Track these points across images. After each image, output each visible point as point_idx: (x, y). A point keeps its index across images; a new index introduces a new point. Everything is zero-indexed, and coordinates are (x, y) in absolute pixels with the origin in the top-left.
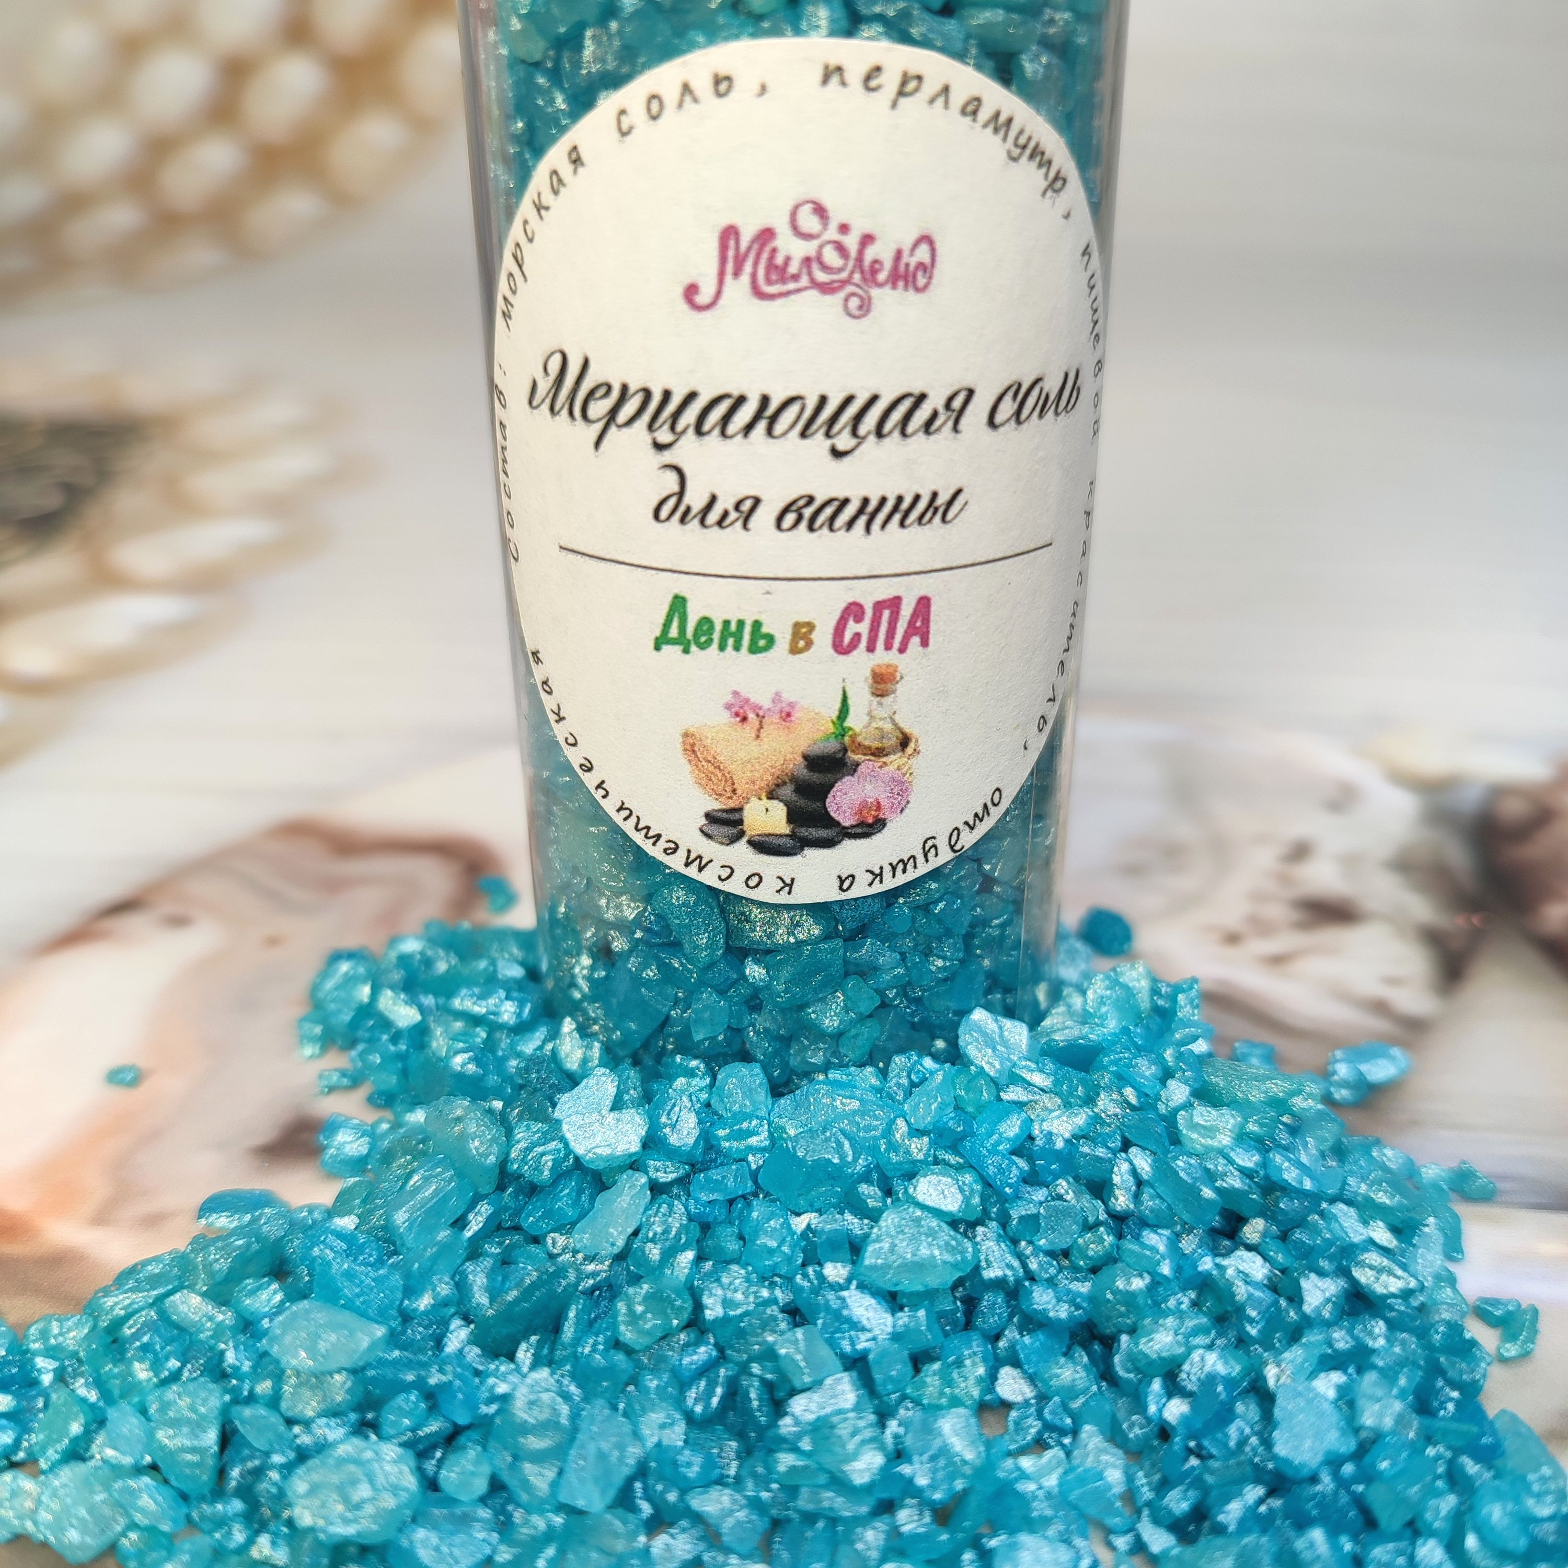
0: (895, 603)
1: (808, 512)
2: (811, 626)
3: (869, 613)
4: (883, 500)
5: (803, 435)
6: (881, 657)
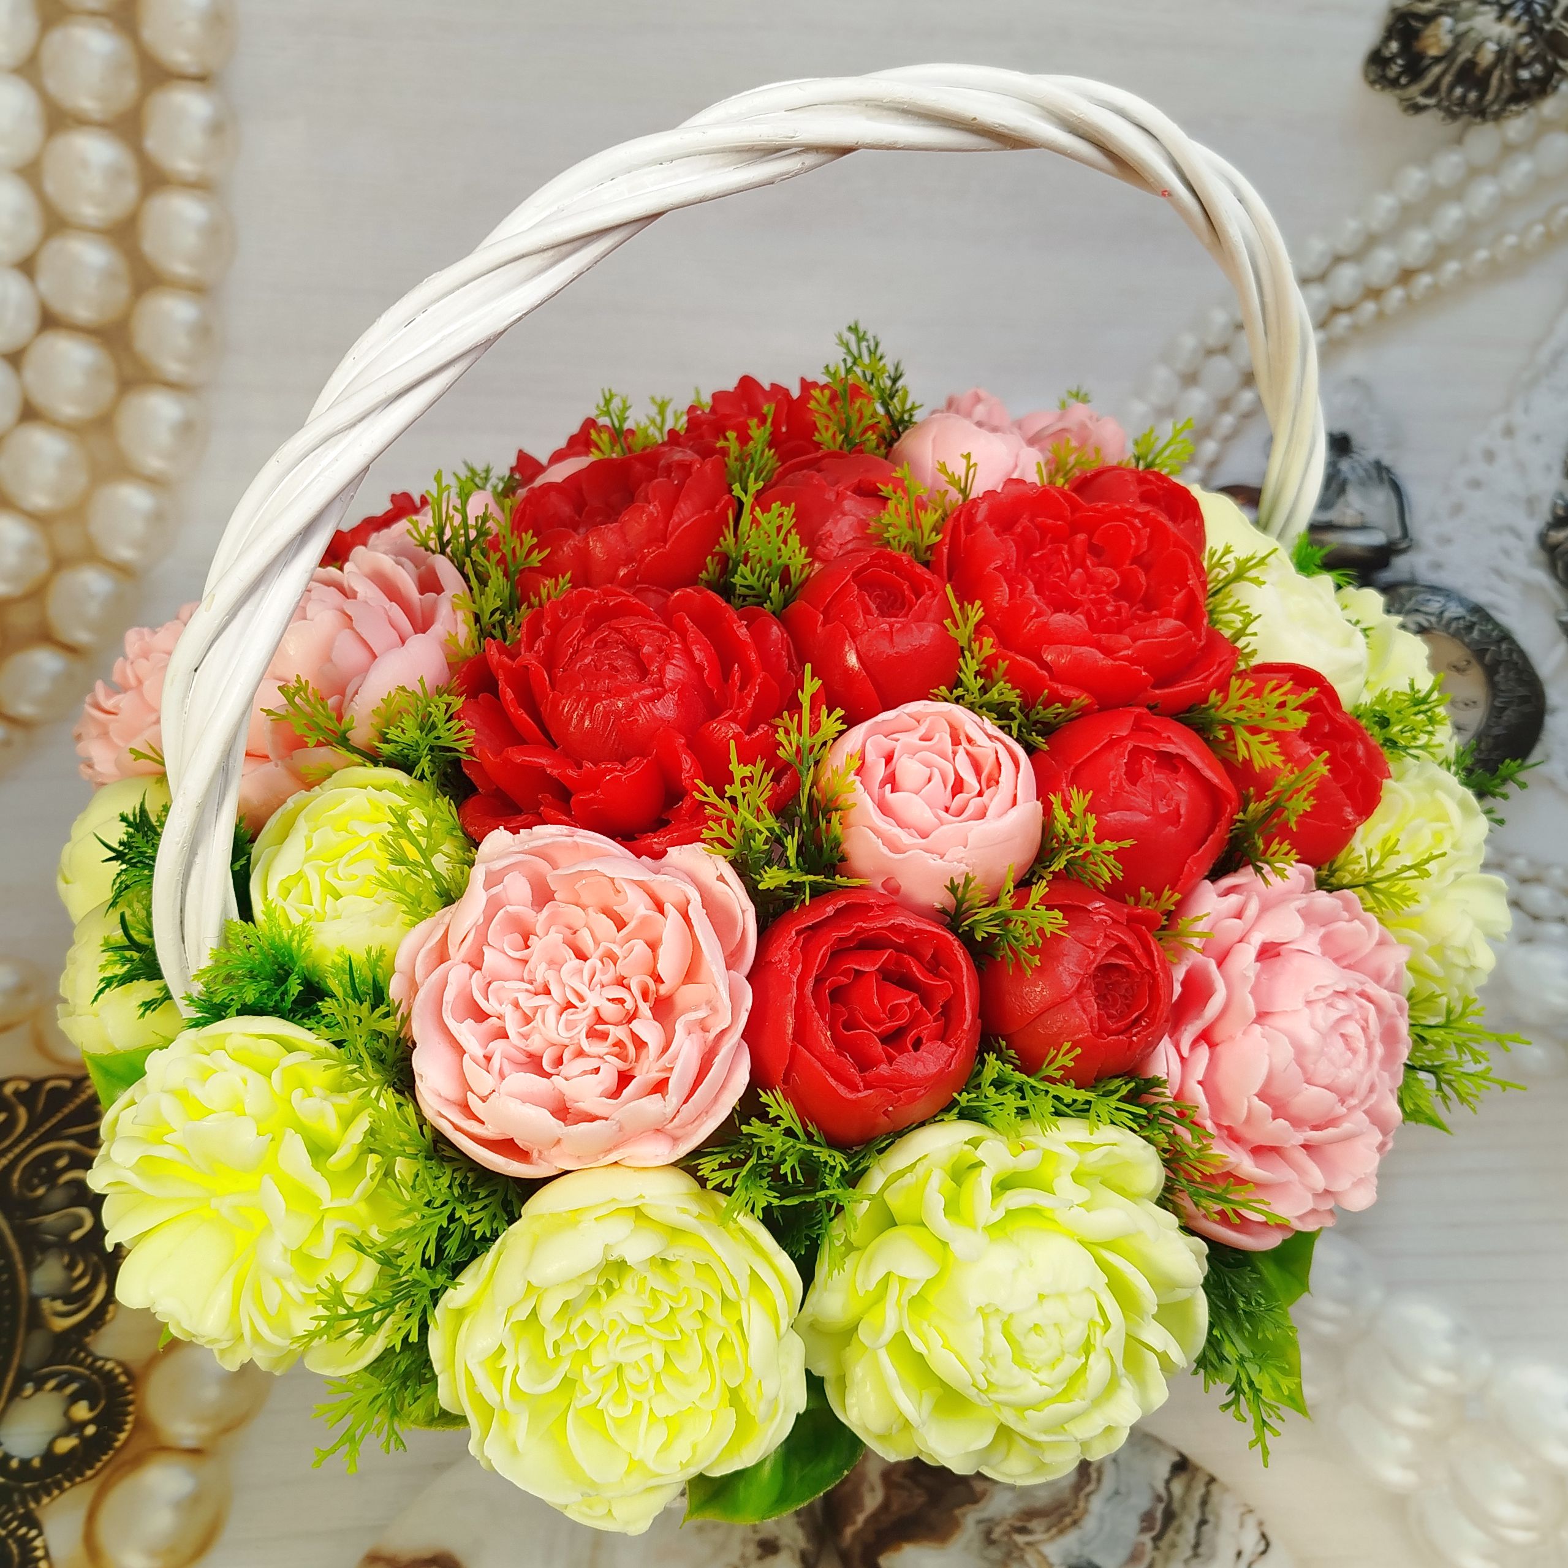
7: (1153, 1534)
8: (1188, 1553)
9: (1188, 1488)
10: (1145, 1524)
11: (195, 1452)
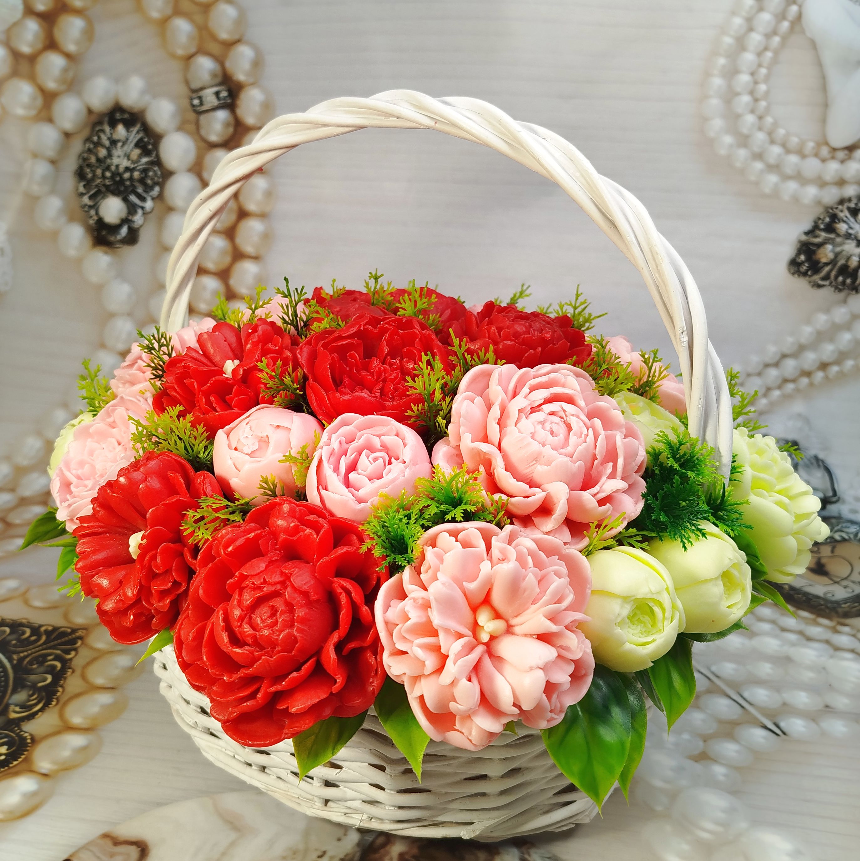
11: (45, 775)
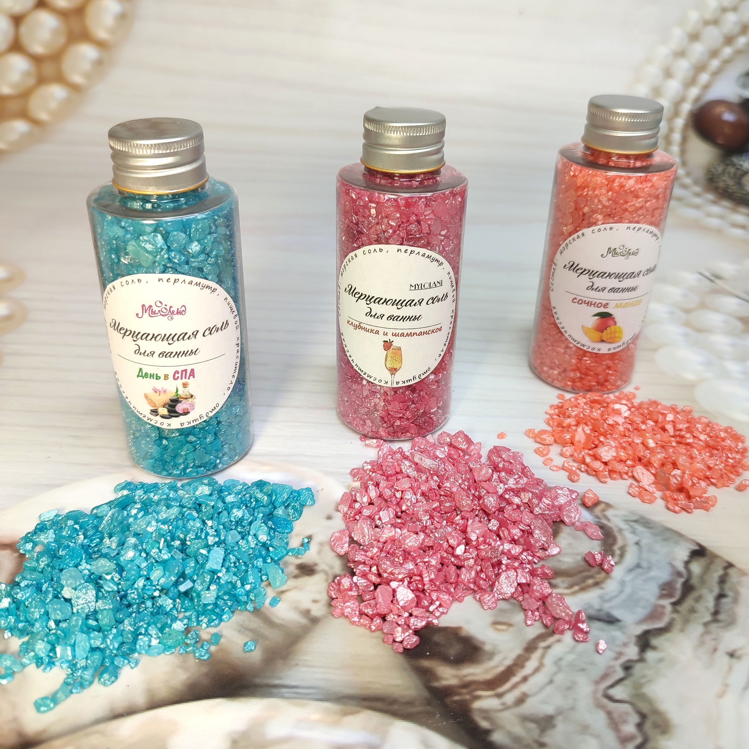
0: (186, 371)
1: (165, 354)
2: (168, 375)
3: (180, 372)
4: (180, 352)
5: (162, 341)
6: (184, 380)
7: (673, 600)
8: (708, 618)
9: (706, 570)
10: (664, 592)
